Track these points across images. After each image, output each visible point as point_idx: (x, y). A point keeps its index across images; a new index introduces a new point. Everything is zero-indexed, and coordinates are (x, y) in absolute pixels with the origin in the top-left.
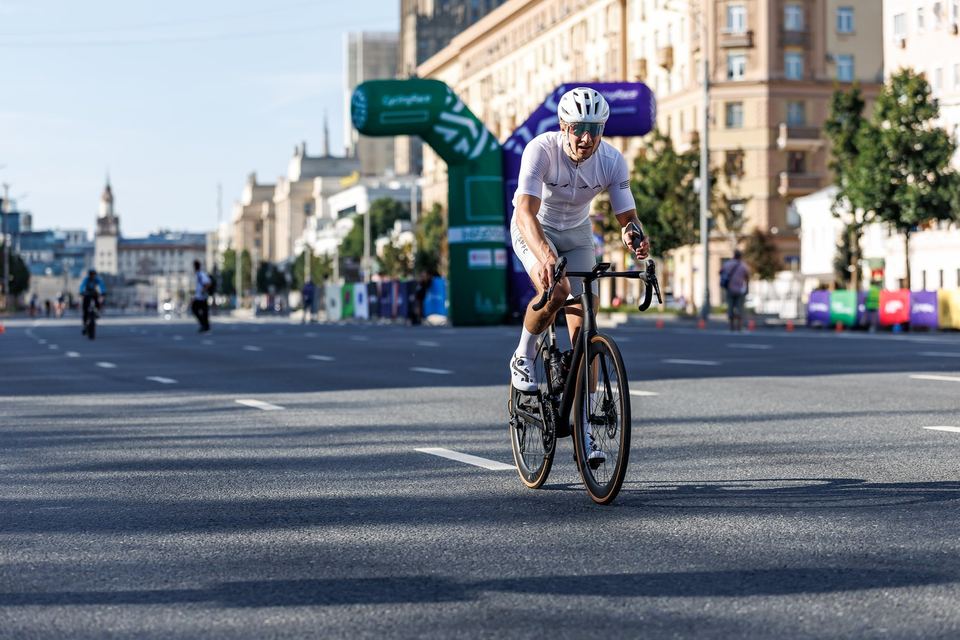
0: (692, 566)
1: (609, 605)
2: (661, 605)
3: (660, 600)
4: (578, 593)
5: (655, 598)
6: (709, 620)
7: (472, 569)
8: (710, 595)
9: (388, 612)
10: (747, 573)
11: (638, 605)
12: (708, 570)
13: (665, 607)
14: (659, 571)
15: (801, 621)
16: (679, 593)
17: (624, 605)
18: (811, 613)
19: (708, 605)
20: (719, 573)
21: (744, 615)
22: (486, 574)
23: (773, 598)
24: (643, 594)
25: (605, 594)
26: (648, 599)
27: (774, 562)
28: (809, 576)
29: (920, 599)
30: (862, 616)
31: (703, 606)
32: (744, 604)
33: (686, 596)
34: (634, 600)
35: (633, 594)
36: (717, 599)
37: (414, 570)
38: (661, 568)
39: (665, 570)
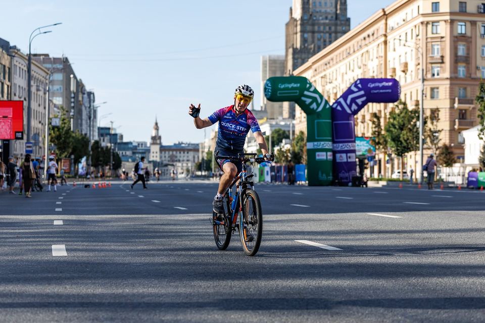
0: (422, 295)
1: (385, 311)
2: (408, 312)
3: (407, 310)
4: (371, 306)
5: (405, 309)
6: (431, 319)
7: (323, 295)
8: (430, 308)
9: (286, 313)
10: (447, 298)
11: (398, 312)
12: (429, 297)
13: (410, 313)
14: (407, 297)
15: (473, 320)
16: (416, 307)
17: (392, 312)
18: (476, 317)
19: (429, 313)
20: (434, 299)
21: (446, 317)
22: (329, 297)
23: (459, 311)
24: (400, 307)
25: (383, 306)
26: (402, 310)
27: (458, 294)
28: (475, 300)
31: (427, 313)
32: (446, 312)
33: (419, 308)
34: (396, 309)
35: (396, 308)
36: (434, 310)
37: (296, 294)
38: (408, 296)
39: (409, 297)
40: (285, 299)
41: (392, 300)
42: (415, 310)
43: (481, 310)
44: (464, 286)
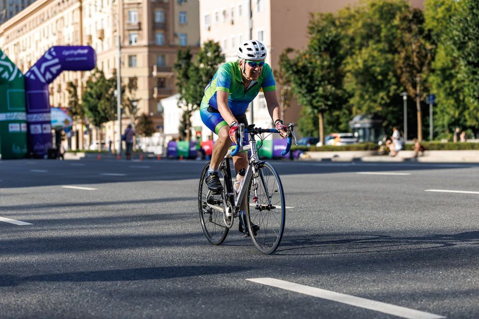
0: (112, 267)
1: (73, 285)
4: (58, 281)
5: (94, 282)
6: (119, 291)
8: (119, 280)
10: (137, 269)
11: (87, 285)
12: (119, 268)
13: (99, 285)
14: (96, 269)
15: (161, 290)
16: (106, 280)
17: (80, 285)
18: (166, 286)
19: (119, 284)
20: (124, 270)
21: (135, 288)
22: (16, 273)
23: (149, 281)
24: (89, 280)
25: (71, 281)
26: (91, 283)
27: (149, 264)
28: (165, 269)
29: (215, 278)
30: (189, 287)
32: (135, 283)
33: (109, 280)
34: (85, 283)
35: (84, 281)
36: (123, 282)
38: (98, 268)
41: (82, 273)
42: (105, 282)
43: (171, 279)
44: (156, 256)
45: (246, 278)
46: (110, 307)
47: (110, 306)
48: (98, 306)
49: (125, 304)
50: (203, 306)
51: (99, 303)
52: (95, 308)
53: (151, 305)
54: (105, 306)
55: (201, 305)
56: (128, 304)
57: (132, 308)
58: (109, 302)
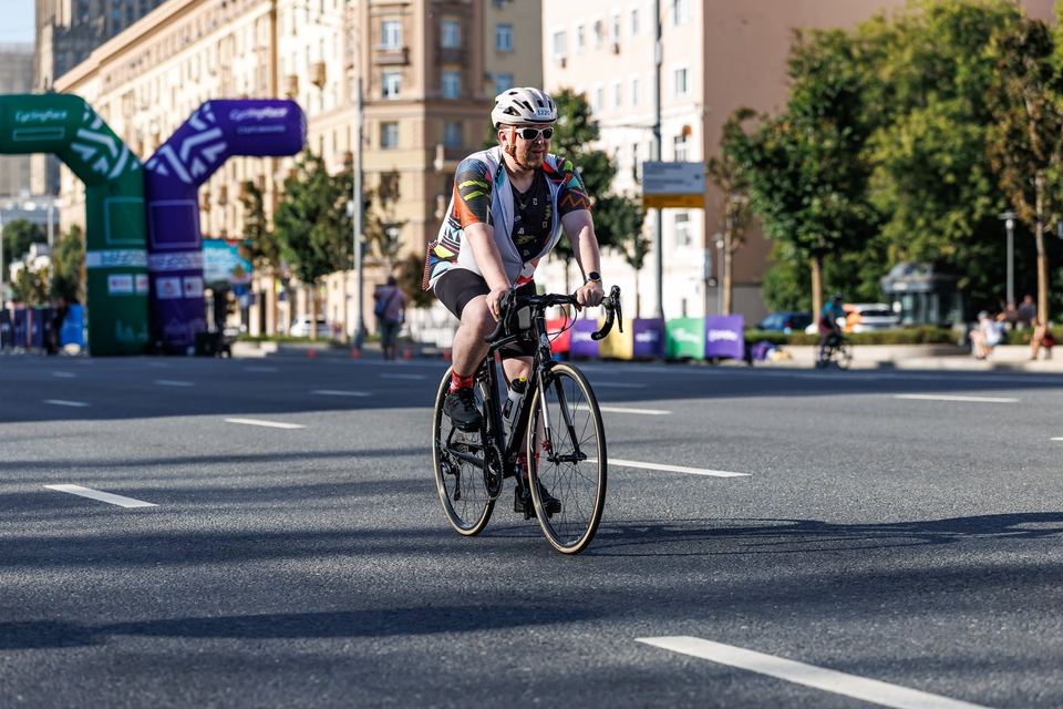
0: (333, 606)
1: (244, 647)
2: (298, 646)
3: (297, 641)
4: (211, 636)
5: (292, 640)
6: (348, 662)
7: (100, 613)
8: (349, 636)
9: (8, 658)
10: (390, 612)
11: (274, 647)
12: (348, 609)
13: (302, 649)
14: (298, 611)
15: (443, 661)
16: (317, 635)
17: (259, 647)
18: (453, 652)
19: (347, 646)
20: (359, 613)
21: (384, 656)
22: (115, 617)
23: (415, 638)
24: (280, 636)
25: (240, 636)
26: (285, 641)
27: (418, 601)
28: (453, 614)
29: (565, 636)
30: (506, 655)
31: (342, 648)
32: (385, 644)
33: (325, 637)
34: (270, 642)
35: (269, 637)
36: (356, 639)
37: (37, 614)
38: (300, 608)
39: (304, 611)
40: (9, 624)
41: (263, 619)
42: (315, 641)
44: (433, 582)
45: (636, 637)
46: (324, 700)
47: (325, 696)
48: (299, 696)
49: (360, 692)
50: (537, 700)
51: (302, 689)
52: (292, 701)
53: (418, 696)
54: (316, 696)
55: (532, 699)
56: (366, 693)
57: (376, 702)
58: (324, 686)
